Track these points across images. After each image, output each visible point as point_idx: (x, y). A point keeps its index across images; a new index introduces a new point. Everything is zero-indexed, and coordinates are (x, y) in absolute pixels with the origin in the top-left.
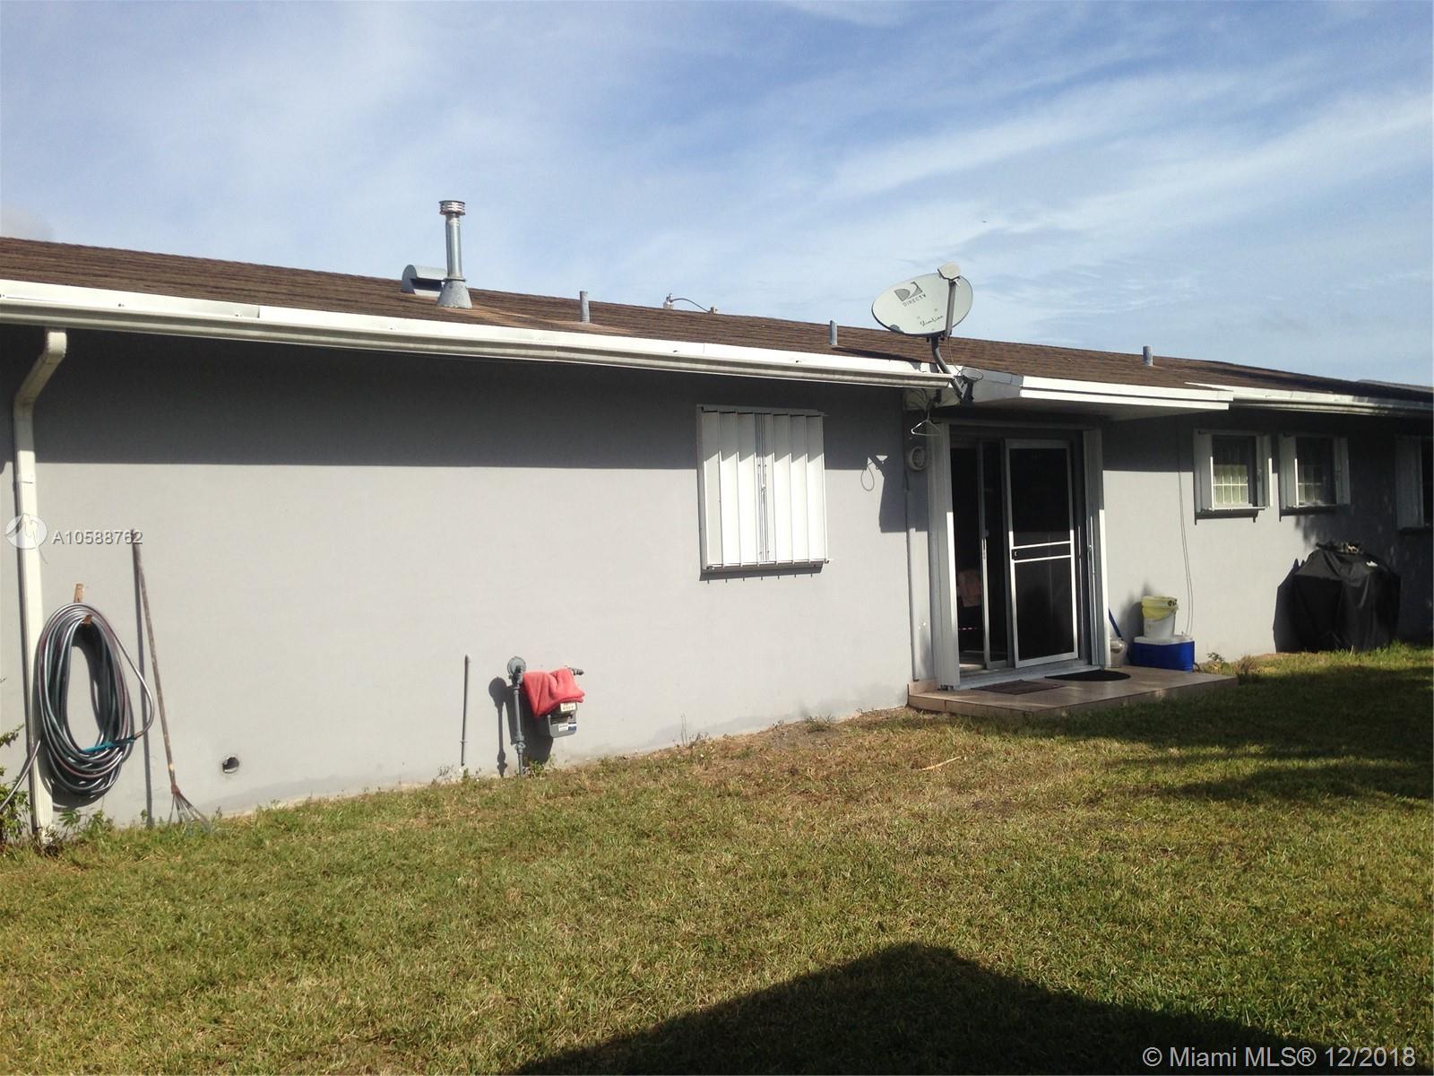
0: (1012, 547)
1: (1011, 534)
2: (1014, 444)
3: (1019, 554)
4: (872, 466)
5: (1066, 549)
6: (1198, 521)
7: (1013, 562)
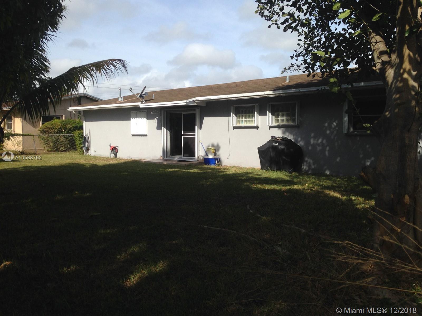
0: (182, 134)
1: (182, 131)
2: (184, 113)
3: (184, 135)
4: (156, 119)
5: (195, 135)
6: (234, 129)
7: (182, 137)
